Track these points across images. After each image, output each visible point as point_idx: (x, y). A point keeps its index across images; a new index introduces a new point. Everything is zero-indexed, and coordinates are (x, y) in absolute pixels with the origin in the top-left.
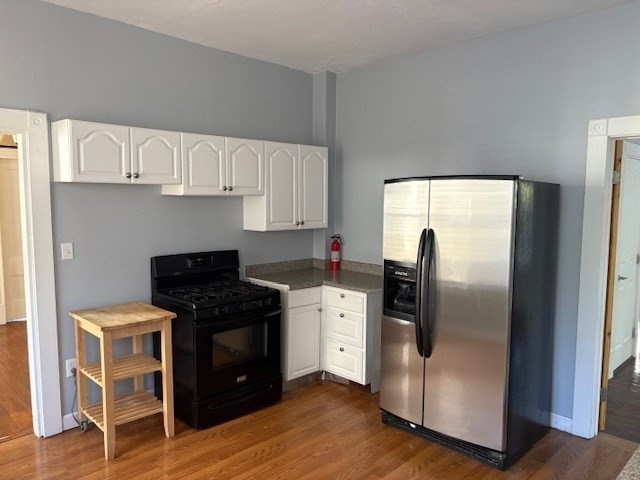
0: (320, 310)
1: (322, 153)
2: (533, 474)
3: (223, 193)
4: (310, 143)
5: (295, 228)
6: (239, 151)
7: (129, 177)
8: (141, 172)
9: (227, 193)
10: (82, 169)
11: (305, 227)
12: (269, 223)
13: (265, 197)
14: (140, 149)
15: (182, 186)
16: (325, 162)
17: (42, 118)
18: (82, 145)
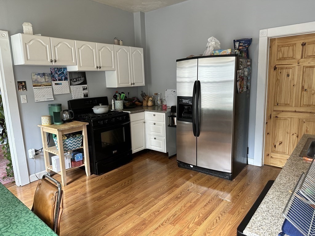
0: (144, 122)
1: (140, 51)
2: (240, 181)
3: (96, 70)
4: (134, 46)
5: (131, 86)
6: (102, 50)
7: (52, 62)
8: (57, 59)
9: (99, 69)
10: (29, 58)
11: (135, 85)
12: (118, 84)
13: (116, 71)
14: (56, 48)
15: (77, 66)
16: (142, 55)
17: (6, 34)
18: (27, 46)
